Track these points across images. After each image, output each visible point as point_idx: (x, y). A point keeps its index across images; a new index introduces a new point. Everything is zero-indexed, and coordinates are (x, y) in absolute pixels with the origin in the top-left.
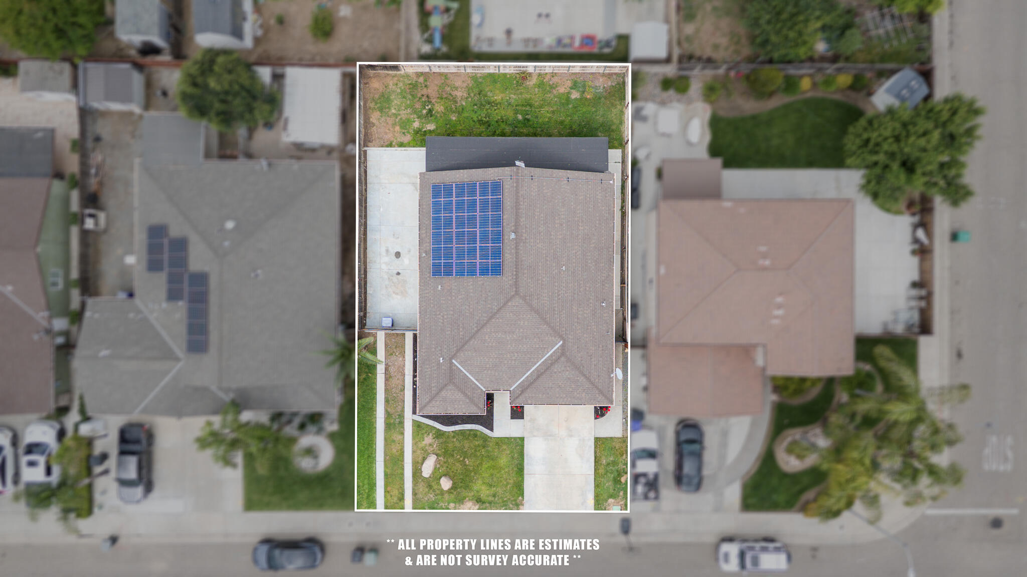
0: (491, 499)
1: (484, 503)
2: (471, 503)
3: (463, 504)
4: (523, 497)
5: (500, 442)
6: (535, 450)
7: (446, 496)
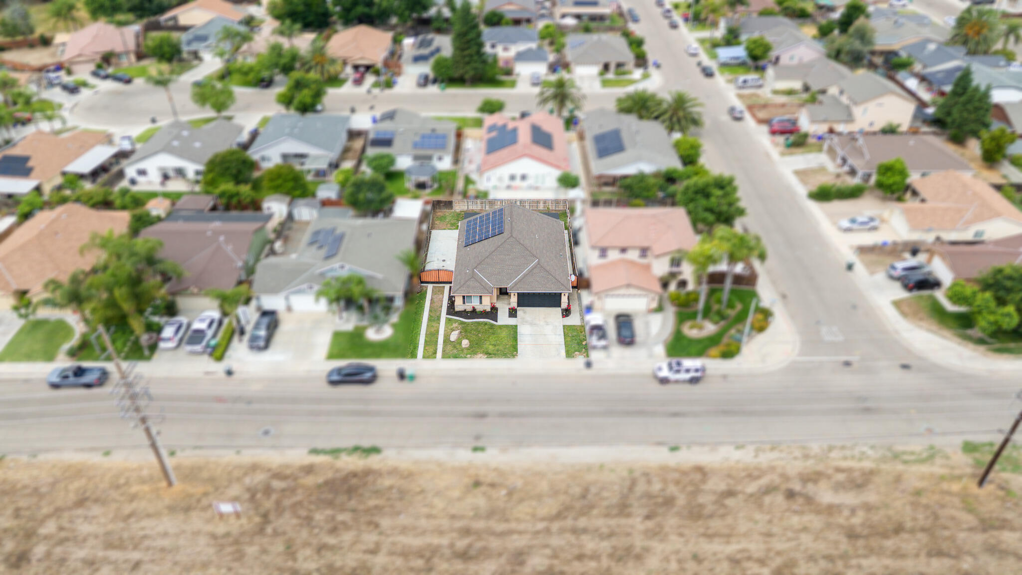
0: (495, 352)
1: (490, 354)
2: (481, 355)
3: (476, 354)
4: (517, 352)
5: (501, 327)
6: (524, 331)
7: (465, 351)
